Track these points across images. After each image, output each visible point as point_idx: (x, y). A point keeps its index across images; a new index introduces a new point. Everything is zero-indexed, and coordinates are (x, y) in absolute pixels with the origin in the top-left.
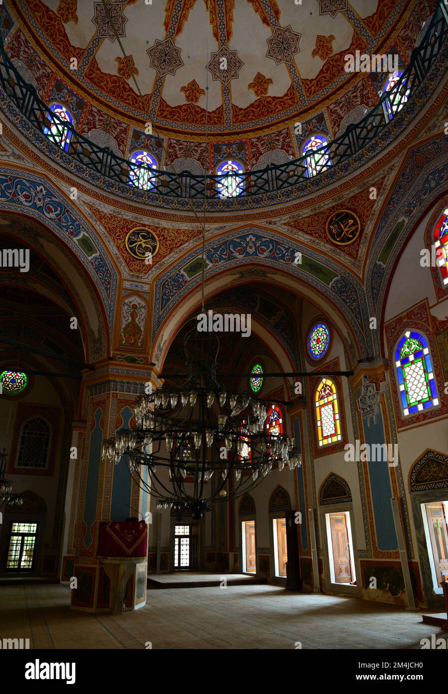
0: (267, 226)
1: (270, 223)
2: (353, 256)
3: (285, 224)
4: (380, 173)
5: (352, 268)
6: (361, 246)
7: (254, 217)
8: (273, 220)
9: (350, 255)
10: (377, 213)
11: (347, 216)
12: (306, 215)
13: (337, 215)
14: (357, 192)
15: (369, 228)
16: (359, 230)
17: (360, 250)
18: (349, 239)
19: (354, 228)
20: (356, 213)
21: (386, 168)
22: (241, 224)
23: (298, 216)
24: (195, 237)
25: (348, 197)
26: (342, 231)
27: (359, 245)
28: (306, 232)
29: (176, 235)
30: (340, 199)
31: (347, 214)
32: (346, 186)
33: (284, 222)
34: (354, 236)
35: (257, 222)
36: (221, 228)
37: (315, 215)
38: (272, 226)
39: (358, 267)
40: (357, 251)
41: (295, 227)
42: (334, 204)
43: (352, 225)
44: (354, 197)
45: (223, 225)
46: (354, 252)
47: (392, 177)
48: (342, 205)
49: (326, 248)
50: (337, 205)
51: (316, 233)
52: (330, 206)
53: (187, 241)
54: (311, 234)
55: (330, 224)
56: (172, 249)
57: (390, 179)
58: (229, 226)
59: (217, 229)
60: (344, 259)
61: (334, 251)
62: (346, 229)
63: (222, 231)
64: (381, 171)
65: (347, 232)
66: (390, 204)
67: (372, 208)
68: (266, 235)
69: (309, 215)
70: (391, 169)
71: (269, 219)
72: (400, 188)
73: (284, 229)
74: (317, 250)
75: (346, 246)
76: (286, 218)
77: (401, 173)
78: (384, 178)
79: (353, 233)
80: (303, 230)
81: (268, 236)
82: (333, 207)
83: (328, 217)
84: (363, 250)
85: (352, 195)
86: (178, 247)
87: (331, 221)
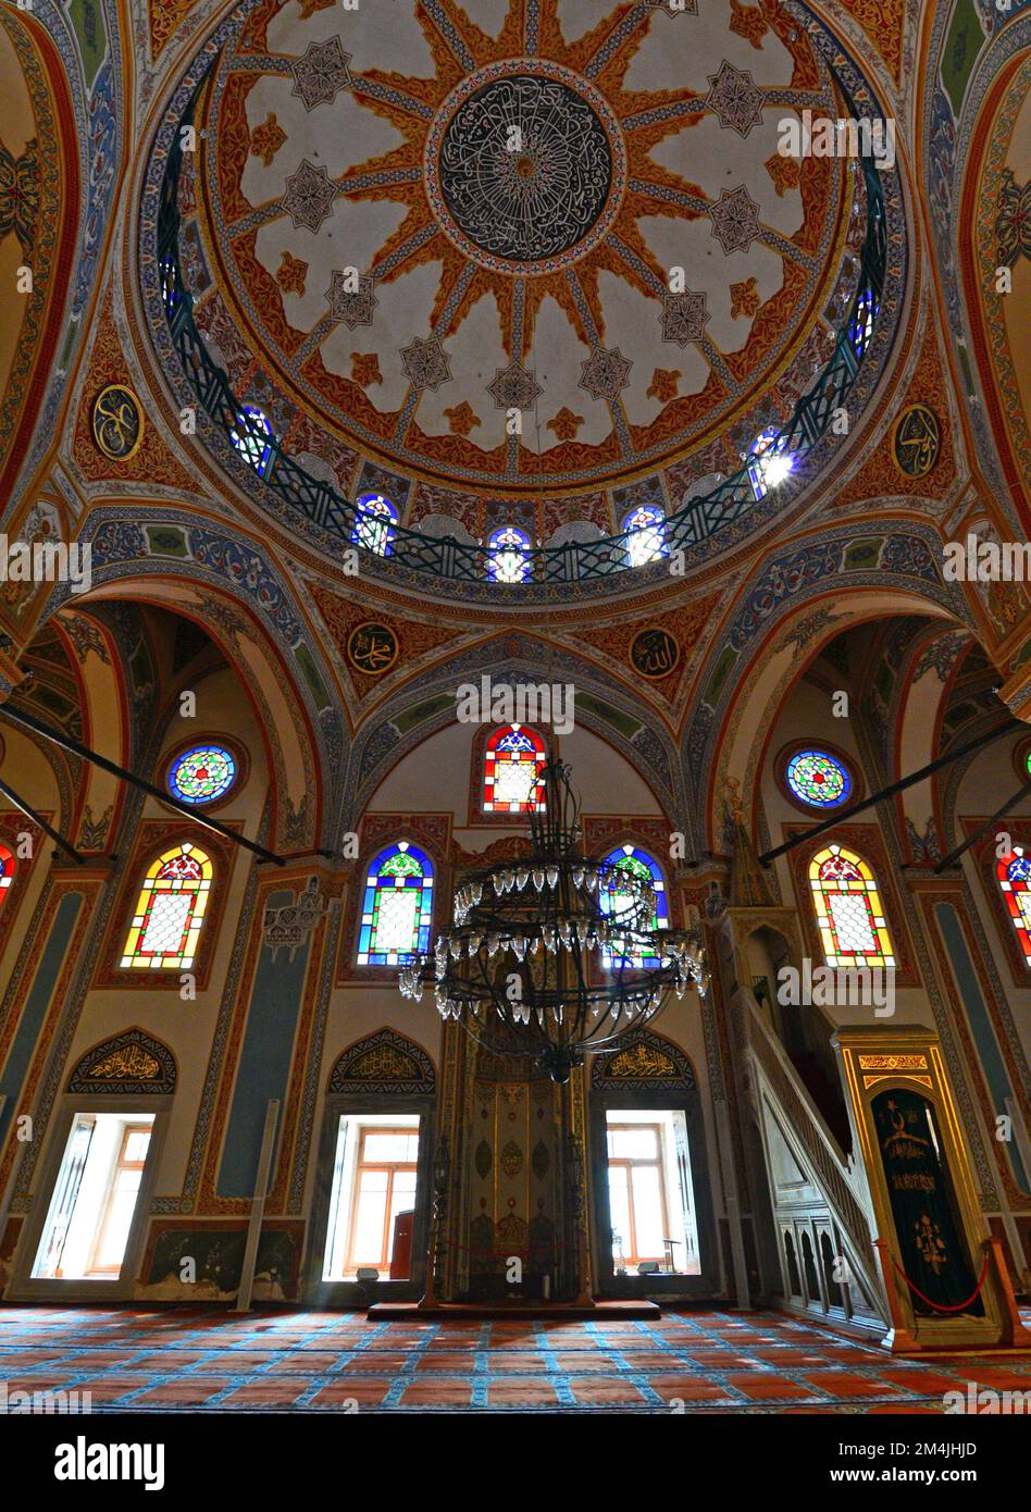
0: (284, 563)
1: (290, 563)
2: (361, 693)
3: (306, 581)
4: (463, 624)
5: (349, 705)
6: (378, 687)
7: (275, 535)
8: (296, 563)
9: (357, 687)
10: (424, 664)
11: (387, 639)
12: (339, 594)
13: (378, 628)
14: (421, 621)
15: (403, 673)
16: (388, 667)
17: (372, 692)
18: (369, 667)
19: (384, 658)
20: (400, 643)
21: (474, 625)
22: (257, 532)
23: (331, 587)
24: (187, 488)
25: (406, 618)
26: (369, 651)
27: (376, 683)
28: (323, 615)
29: (165, 458)
30: (396, 611)
31: (391, 636)
32: (411, 603)
33: (307, 577)
34: (377, 668)
35: (275, 547)
36: (227, 510)
37: (352, 604)
38: (288, 569)
39: (358, 711)
40: (368, 690)
41: (315, 597)
42: (385, 611)
43: (385, 654)
44: (413, 623)
45: (231, 508)
46: (364, 688)
47: (471, 639)
48: (391, 620)
49: (336, 657)
50: (387, 616)
51: (334, 627)
52: (378, 609)
53: (173, 484)
54: (328, 623)
55: (361, 630)
56: (147, 475)
57: (468, 640)
58: (238, 517)
59: (221, 507)
60: (347, 687)
61: (341, 668)
62: (375, 653)
63: (225, 516)
64: (465, 624)
65: (374, 657)
66: (446, 665)
67: (422, 652)
68: (275, 574)
69: (344, 596)
70: (478, 631)
71: (291, 557)
72: (471, 657)
73: (301, 588)
74: (323, 651)
75: (359, 672)
76: (313, 575)
77: (484, 645)
78: (462, 633)
79: (380, 664)
80: (321, 610)
81: (278, 581)
82: (380, 614)
83: (365, 620)
84: (377, 693)
85: (413, 619)
86: (158, 482)
87: (366, 628)
